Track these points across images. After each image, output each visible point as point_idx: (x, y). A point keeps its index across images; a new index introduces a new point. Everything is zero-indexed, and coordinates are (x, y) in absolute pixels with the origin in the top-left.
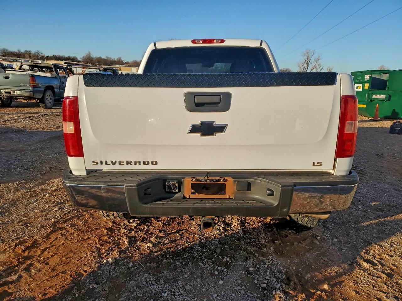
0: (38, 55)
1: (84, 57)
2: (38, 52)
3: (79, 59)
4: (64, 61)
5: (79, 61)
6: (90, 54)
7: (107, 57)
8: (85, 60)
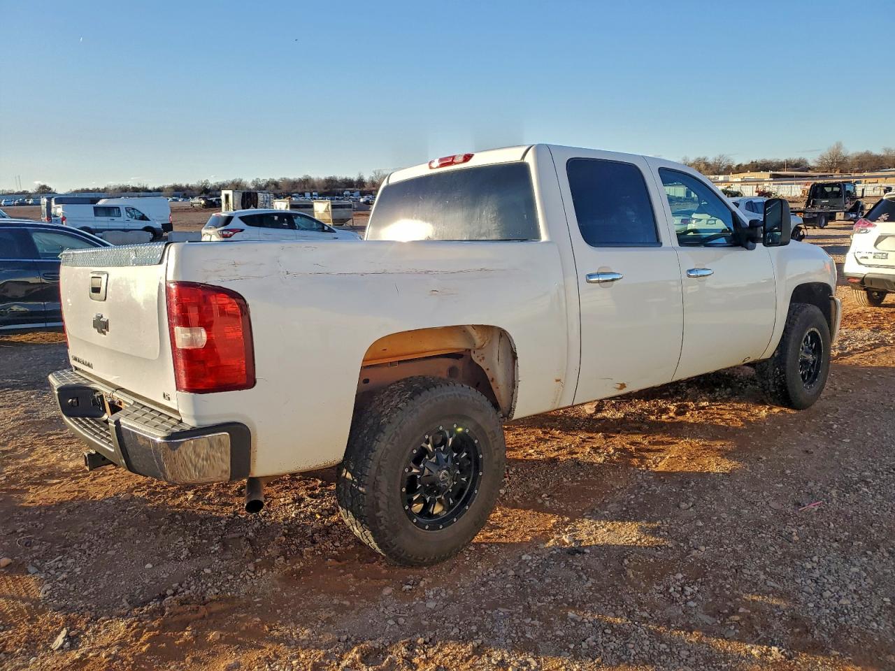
0: (721, 165)
1: (823, 158)
2: (721, 160)
3: (811, 164)
4: (772, 172)
5: (809, 169)
6: (839, 146)
7: (888, 151)
8: (824, 164)
